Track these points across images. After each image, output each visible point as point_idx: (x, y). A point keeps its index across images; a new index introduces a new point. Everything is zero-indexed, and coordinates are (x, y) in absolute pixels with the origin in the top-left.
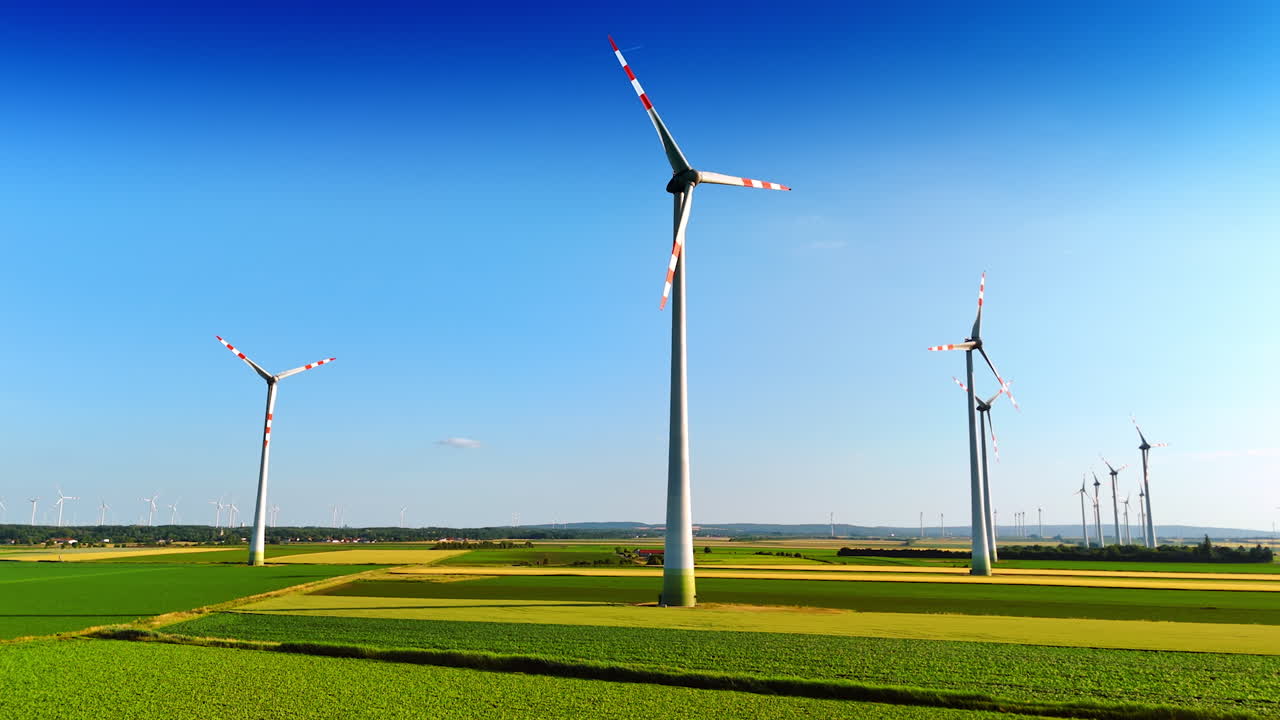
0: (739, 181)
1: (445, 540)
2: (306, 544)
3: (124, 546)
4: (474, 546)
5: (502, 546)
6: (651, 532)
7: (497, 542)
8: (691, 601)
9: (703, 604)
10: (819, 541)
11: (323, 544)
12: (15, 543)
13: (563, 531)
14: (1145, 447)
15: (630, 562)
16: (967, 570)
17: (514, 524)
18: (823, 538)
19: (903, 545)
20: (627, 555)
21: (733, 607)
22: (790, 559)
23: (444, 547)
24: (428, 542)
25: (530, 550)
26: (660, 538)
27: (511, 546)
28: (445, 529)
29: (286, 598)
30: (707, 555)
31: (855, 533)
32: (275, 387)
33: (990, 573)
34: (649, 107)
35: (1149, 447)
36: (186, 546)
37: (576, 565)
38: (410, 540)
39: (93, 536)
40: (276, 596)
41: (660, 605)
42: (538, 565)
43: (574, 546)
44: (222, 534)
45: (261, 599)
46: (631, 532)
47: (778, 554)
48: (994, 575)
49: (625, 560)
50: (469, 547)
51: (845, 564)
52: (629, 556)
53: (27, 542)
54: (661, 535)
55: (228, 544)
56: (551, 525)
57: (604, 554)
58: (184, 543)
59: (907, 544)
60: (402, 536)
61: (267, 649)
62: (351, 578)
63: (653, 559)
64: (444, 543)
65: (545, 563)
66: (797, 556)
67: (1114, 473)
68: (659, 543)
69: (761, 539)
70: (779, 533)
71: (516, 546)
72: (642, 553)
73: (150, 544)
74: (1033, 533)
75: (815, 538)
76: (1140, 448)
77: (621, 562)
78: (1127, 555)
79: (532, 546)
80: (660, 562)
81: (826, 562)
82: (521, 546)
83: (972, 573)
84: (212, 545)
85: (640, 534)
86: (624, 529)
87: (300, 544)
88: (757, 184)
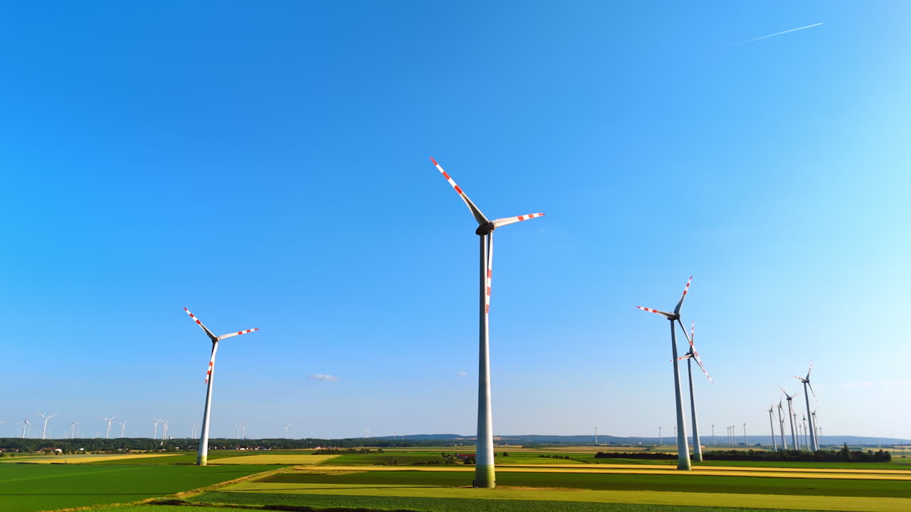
0: (516, 220)
1: (319, 448)
2: (223, 451)
3: (98, 453)
4: (343, 452)
5: (362, 452)
6: (466, 441)
7: (358, 449)
8: (493, 485)
9: (500, 487)
10: (585, 448)
11: (234, 451)
12: (19, 451)
13: (402, 441)
15: (453, 463)
16: (676, 467)
17: (367, 436)
18: (590, 446)
19: (646, 450)
20: (450, 457)
21: (518, 488)
22: (561, 460)
23: (322, 452)
24: (308, 449)
25: (381, 455)
26: (474, 446)
27: (368, 452)
28: (318, 440)
29: (240, 484)
30: (505, 458)
31: (613, 441)
32: (217, 344)
33: (690, 469)
34: (460, 192)
36: (140, 453)
37: (415, 465)
38: (295, 448)
39: (72, 446)
40: (235, 483)
41: (473, 487)
42: (390, 464)
43: (411, 451)
44: (162, 444)
45: (227, 485)
46: (452, 442)
47: (554, 457)
48: (693, 470)
49: (449, 461)
50: (339, 453)
51: (598, 463)
52: (452, 458)
53: (27, 451)
54: (473, 444)
55: (168, 451)
56: (393, 437)
57: (434, 457)
58: (137, 451)
59: (648, 450)
60: (288, 445)
61: (259, 508)
62: (273, 473)
63: (468, 460)
64: (319, 450)
65: (395, 463)
66: (567, 458)
67: (789, 399)
68: (472, 449)
69: (544, 446)
70: (557, 442)
71: (371, 452)
72: (461, 456)
73: (115, 452)
74: (742, 442)
75: (584, 445)
76: (803, 382)
77: (446, 463)
78: (792, 457)
79: (383, 452)
80: (472, 462)
81: (586, 462)
82: (375, 452)
83: (679, 469)
84: (158, 453)
85: (458, 443)
86: (446, 439)
87: (218, 451)
88: (526, 217)
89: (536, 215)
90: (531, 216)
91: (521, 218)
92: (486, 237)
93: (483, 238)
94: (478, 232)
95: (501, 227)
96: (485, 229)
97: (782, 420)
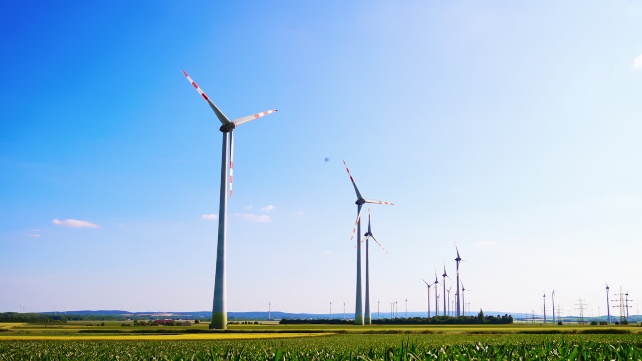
0: (253, 117)
14: (458, 259)
18: (263, 320)
22: (252, 325)
31: (286, 317)
35: (461, 259)
66: (256, 323)
75: (258, 320)
76: (456, 260)
88: (261, 115)
89: (270, 112)
90: (266, 113)
91: (257, 116)
92: (228, 134)
93: (226, 136)
94: (222, 129)
95: (240, 125)
96: (227, 127)
97: (438, 296)
